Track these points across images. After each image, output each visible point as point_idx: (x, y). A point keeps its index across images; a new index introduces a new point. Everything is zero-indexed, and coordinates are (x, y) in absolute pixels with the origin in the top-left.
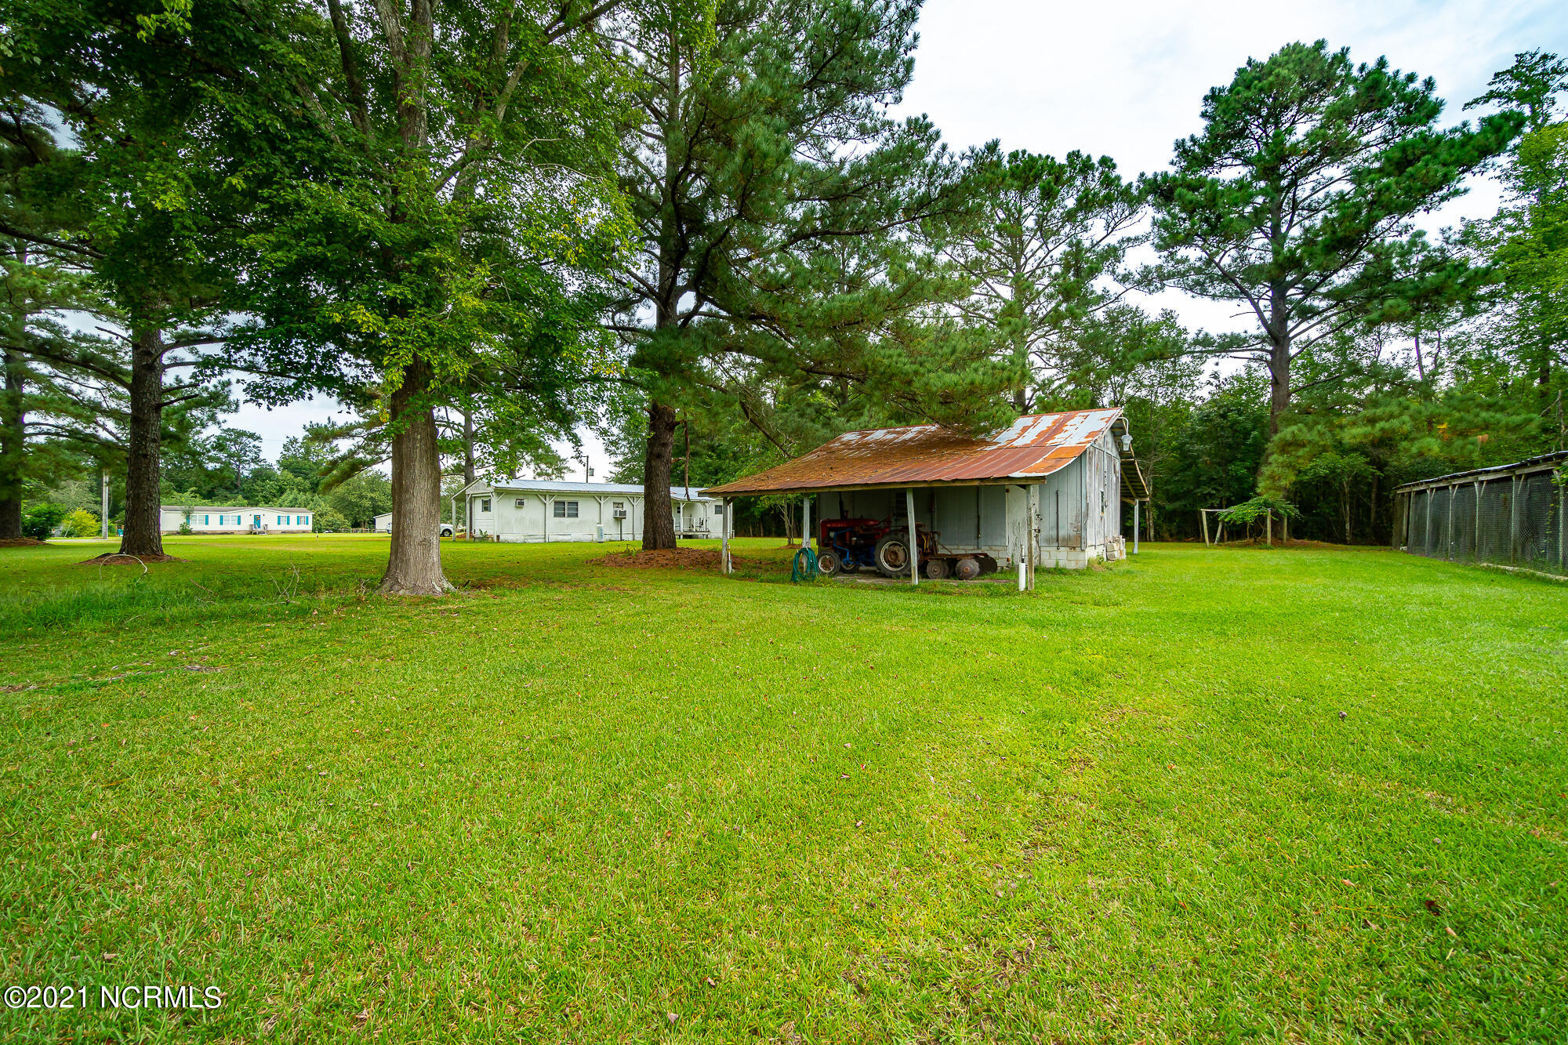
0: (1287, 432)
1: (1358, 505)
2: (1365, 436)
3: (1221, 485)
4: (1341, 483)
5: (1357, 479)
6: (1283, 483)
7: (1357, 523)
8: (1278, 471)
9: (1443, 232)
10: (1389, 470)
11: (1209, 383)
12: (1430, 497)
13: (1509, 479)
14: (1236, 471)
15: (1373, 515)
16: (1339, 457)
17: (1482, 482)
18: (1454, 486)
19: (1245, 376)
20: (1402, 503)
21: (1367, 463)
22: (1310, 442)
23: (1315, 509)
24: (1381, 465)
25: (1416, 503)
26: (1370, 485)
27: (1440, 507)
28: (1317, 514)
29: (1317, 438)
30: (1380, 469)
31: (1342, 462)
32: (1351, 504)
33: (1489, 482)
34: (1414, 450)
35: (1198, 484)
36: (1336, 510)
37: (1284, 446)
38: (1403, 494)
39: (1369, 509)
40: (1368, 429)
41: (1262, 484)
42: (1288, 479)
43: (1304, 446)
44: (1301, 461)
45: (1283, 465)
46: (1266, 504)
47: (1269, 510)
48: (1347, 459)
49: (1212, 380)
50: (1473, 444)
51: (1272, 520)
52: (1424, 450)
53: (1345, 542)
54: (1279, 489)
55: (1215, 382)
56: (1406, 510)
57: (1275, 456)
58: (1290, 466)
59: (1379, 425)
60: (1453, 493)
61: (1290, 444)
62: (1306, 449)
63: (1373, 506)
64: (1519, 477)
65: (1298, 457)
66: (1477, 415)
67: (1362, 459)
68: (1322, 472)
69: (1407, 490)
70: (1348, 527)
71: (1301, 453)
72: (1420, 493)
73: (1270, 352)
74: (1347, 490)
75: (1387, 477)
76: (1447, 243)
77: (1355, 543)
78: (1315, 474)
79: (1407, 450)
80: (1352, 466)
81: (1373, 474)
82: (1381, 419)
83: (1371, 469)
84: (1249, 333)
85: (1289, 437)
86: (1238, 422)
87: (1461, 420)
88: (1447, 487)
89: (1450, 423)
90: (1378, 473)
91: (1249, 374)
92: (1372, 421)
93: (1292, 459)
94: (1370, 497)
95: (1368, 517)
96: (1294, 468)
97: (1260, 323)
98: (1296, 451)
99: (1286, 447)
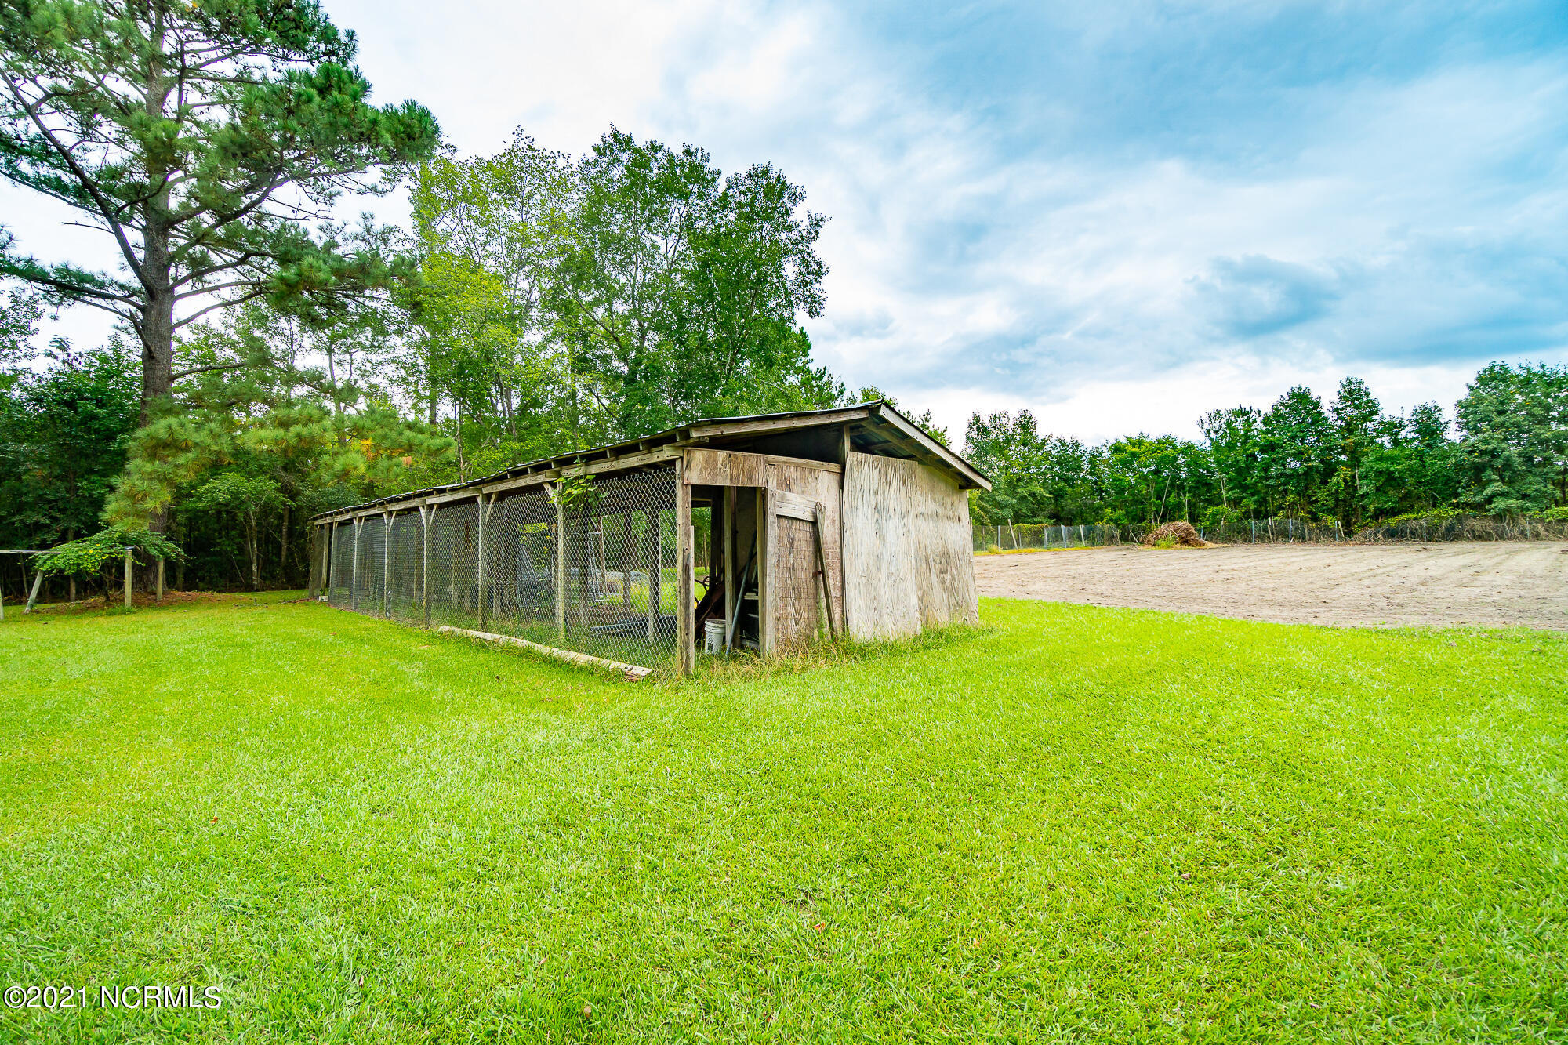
0: (160, 427)
1: (268, 541)
2: (277, 442)
3: (63, 511)
4: (247, 514)
5: (266, 510)
6: (150, 505)
7: (266, 564)
8: (142, 485)
9: (365, 217)
10: (302, 501)
11: (50, 354)
12: (358, 528)
13: (472, 500)
14: (90, 491)
15: (284, 553)
16: (244, 480)
17: (431, 507)
18: (390, 513)
19: (110, 353)
20: (321, 537)
21: (278, 489)
22: (196, 444)
23: (214, 546)
24: (293, 495)
25: (339, 539)
26: (280, 517)
27: (370, 542)
28: (215, 554)
29: (208, 441)
30: (292, 498)
31: (248, 486)
32: (259, 540)
33: (441, 506)
34: (338, 467)
35: (20, 508)
36: (242, 550)
37: (157, 446)
38: (322, 526)
39: (279, 546)
40: (281, 432)
41: (113, 507)
42: (160, 499)
43: (187, 449)
44: (182, 472)
45: (151, 477)
46: (124, 541)
47: (129, 550)
48: (254, 483)
49: (56, 351)
50: (398, 466)
51: (134, 565)
52: (350, 468)
53: (249, 588)
54: (143, 514)
55: (63, 355)
56: (326, 548)
57: (138, 461)
58: (164, 479)
59: (296, 429)
60: (389, 522)
61: (166, 445)
62: (191, 455)
63: (284, 542)
64: (488, 497)
65: (177, 466)
66: (401, 434)
67: (272, 484)
68: (222, 497)
69: (328, 520)
70: (255, 568)
71: (182, 459)
72: (342, 524)
73: (141, 309)
74: (254, 523)
75: (299, 508)
76: (369, 233)
77: (262, 588)
78: (213, 500)
79: (329, 467)
80: (260, 492)
81: (284, 503)
82: (296, 422)
83: (283, 497)
84: (109, 277)
85: (163, 434)
86: (95, 417)
87: (384, 437)
88: (381, 515)
89: (374, 439)
90: (291, 503)
91: (116, 351)
92: (285, 424)
93: (167, 468)
94: (280, 532)
95: (279, 555)
96: (170, 483)
97: (125, 260)
98: (175, 456)
99: (159, 449)
